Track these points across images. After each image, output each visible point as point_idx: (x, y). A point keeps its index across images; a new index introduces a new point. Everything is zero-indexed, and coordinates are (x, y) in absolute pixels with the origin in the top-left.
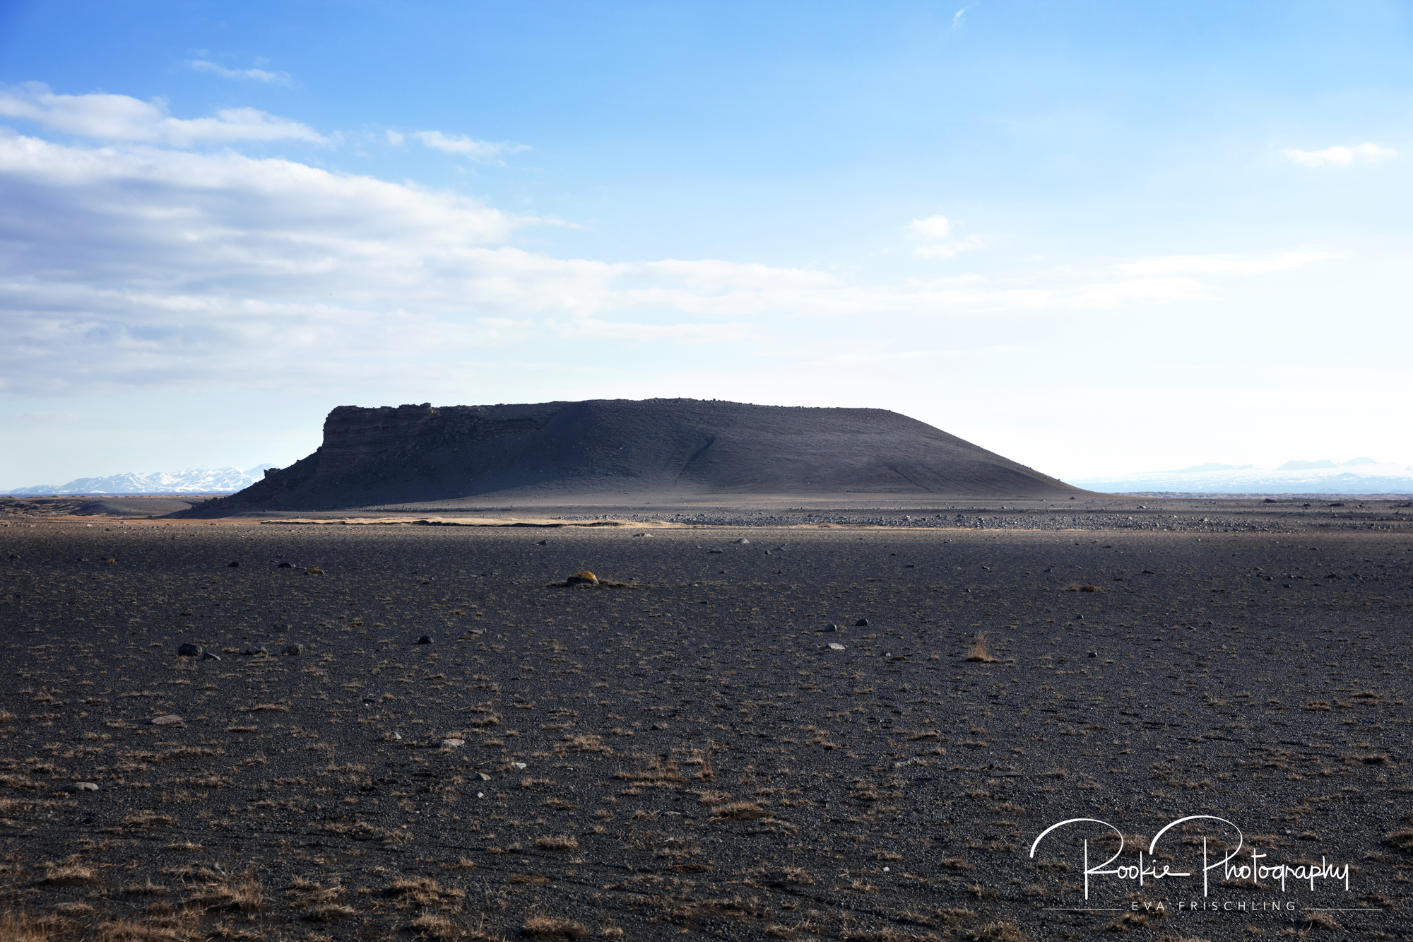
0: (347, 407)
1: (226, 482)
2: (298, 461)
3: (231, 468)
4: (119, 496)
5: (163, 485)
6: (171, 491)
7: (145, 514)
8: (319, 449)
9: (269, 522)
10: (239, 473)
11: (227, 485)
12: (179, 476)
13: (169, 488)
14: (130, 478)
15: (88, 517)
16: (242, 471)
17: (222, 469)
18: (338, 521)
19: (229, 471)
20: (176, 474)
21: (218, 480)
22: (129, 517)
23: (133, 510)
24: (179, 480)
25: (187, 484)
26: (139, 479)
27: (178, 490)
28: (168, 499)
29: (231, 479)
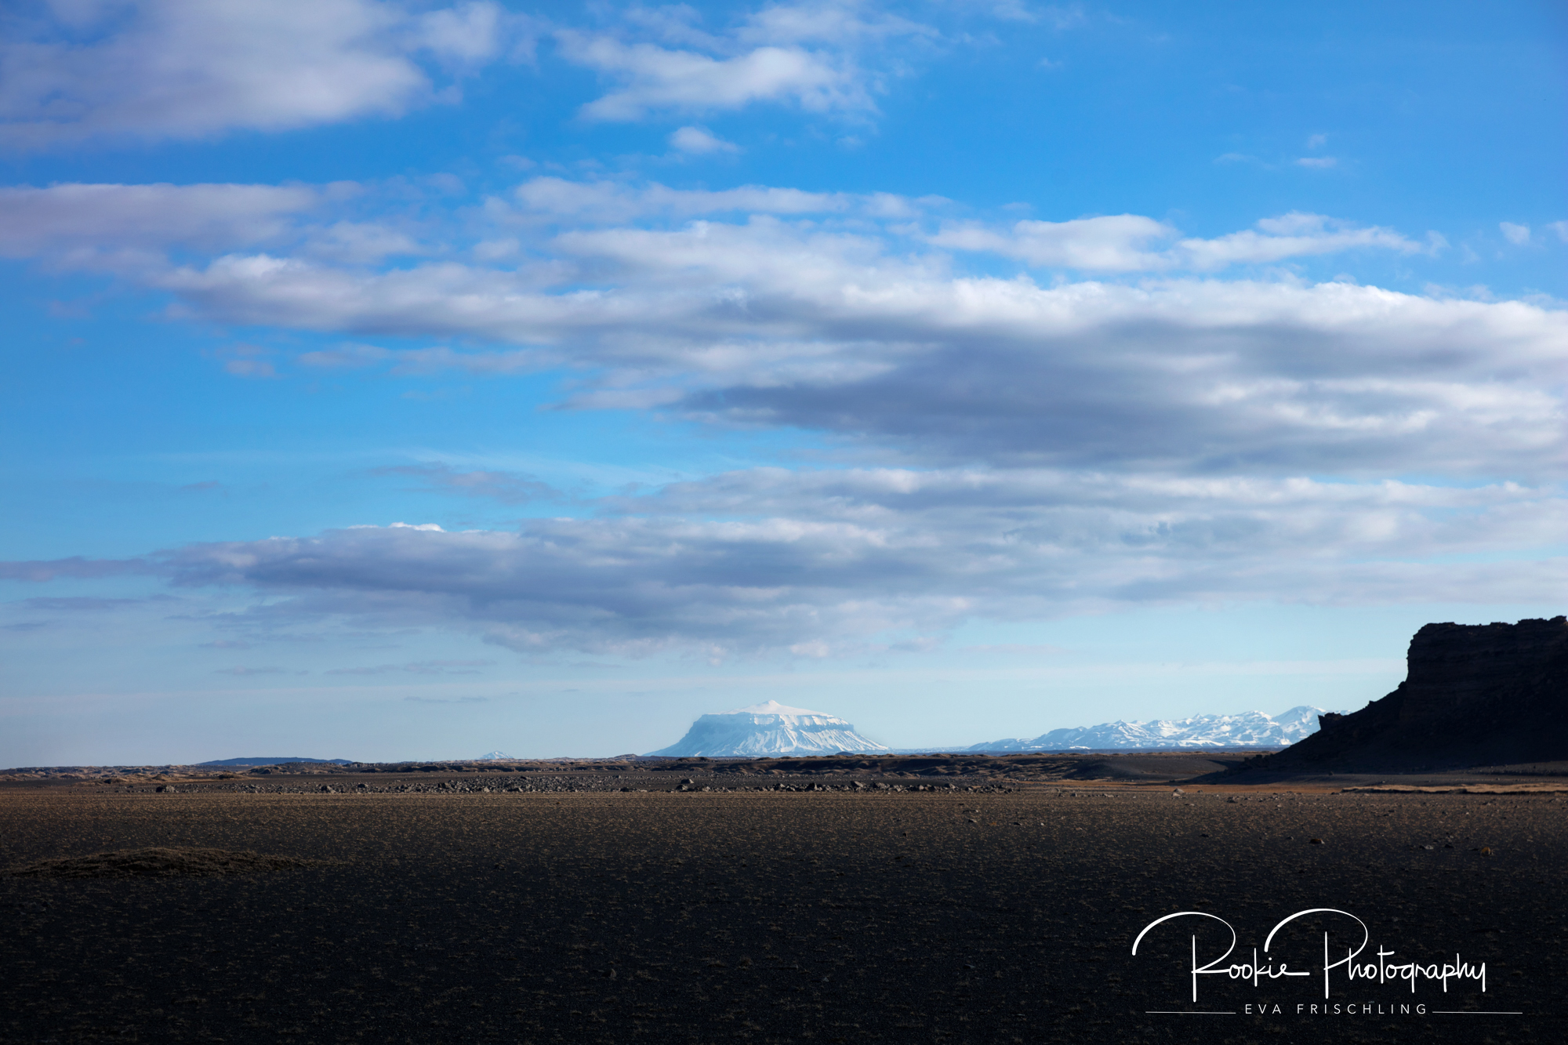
0: (1440, 624)
1: (1247, 732)
2: (1371, 702)
3: (1254, 714)
4: (1120, 753)
5: (1164, 738)
6: (1174, 745)
7: (1163, 778)
8: (1402, 685)
9: (1355, 790)
10: (1265, 720)
11: (1250, 737)
12: (1184, 725)
13: (1172, 741)
14: (1120, 728)
15: (1089, 781)
16: (1268, 717)
17: (1241, 715)
18: (1453, 788)
19: (1251, 717)
20: (1180, 722)
21: (1237, 729)
22: (1144, 782)
23: (1145, 773)
24: (1184, 730)
25: (1195, 736)
26: (1131, 729)
27: (1183, 744)
28: (1187, 757)
29: (1254, 729)
